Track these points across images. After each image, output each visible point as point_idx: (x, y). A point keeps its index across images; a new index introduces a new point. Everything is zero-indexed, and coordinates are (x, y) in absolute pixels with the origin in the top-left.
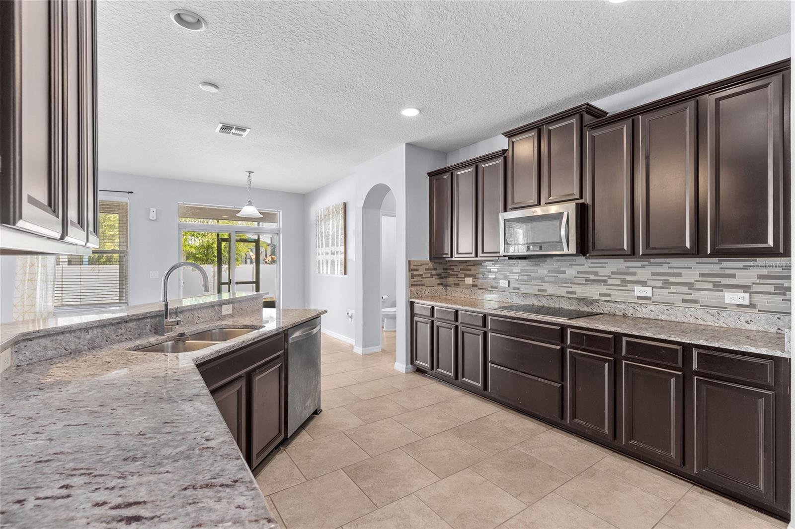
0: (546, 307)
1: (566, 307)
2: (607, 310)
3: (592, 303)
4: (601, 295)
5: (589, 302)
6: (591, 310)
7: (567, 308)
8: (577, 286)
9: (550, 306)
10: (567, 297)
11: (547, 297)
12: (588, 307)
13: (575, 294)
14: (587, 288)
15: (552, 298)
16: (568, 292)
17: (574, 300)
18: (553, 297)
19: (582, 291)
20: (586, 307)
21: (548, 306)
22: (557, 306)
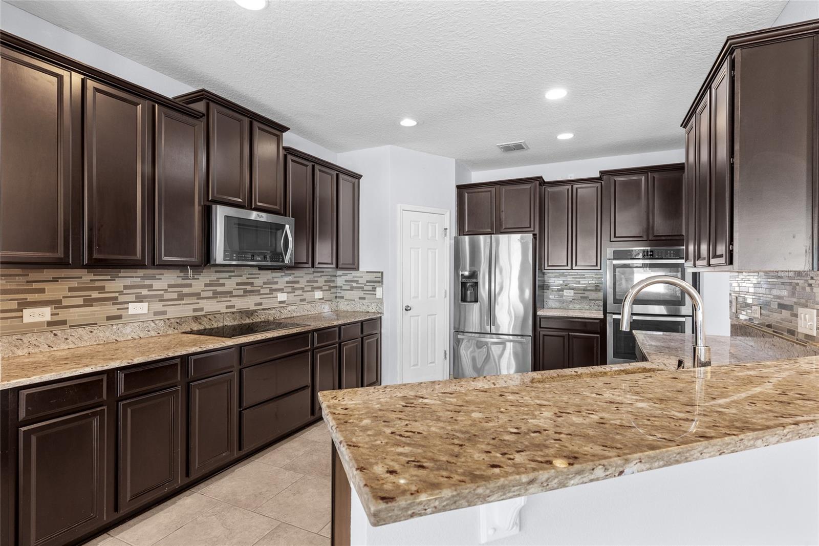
0: (208, 329)
1: (229, 324)
2: (264, 318)
3: (252, 314)
4: (256, 304)
5: (249, 313)
6: (252, 321)
7: (231, 324)
8: (236, 298)
9: (213, 327)
10: (230, 312)
11: (209, 317)
12: (249, 318)
13: (234, 308)
14: (246, 299)
15: (215, 317)
16: (228, 307)
17: (237, 314)
18: (215, 315)
19: (241, 304)
20: (247, 319)
21: (210, 327)
22: (221, 325)
